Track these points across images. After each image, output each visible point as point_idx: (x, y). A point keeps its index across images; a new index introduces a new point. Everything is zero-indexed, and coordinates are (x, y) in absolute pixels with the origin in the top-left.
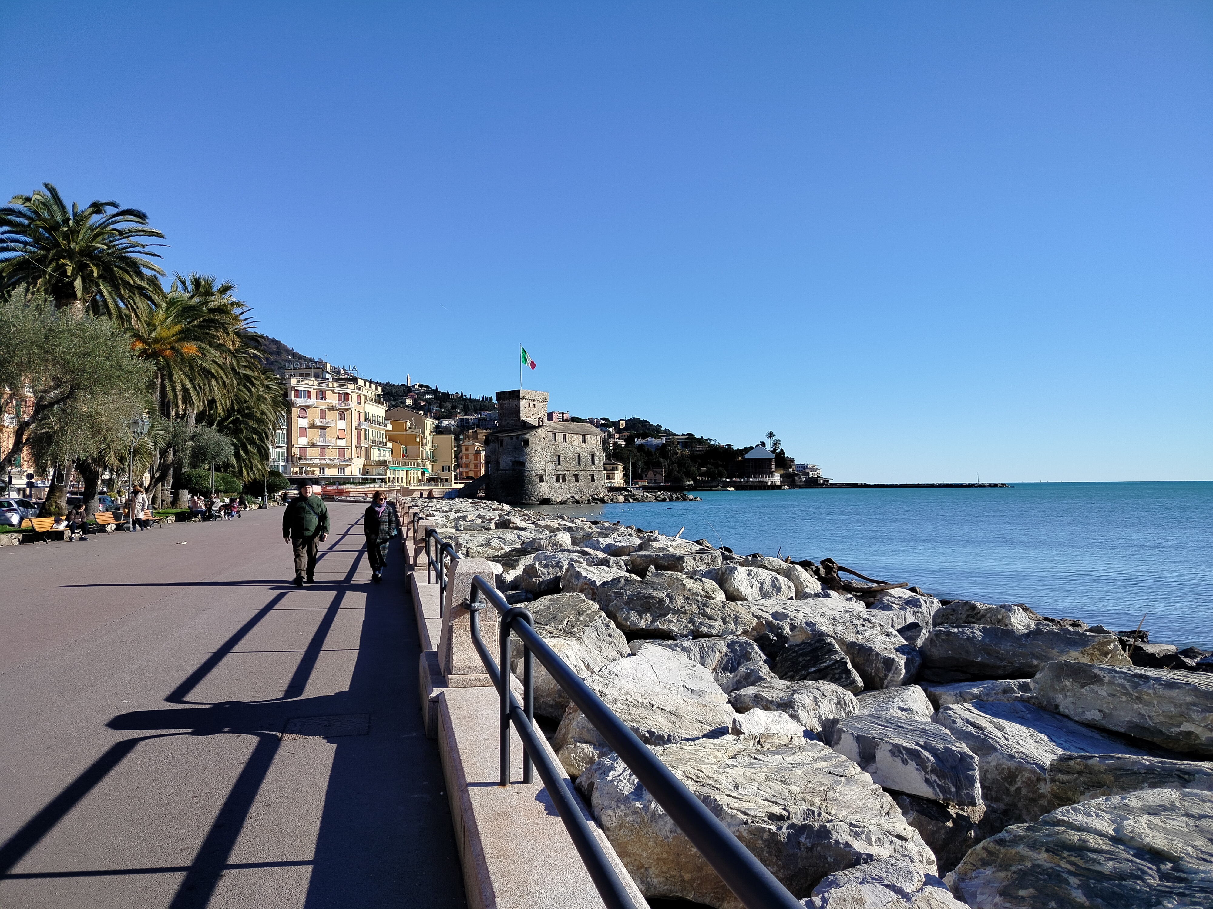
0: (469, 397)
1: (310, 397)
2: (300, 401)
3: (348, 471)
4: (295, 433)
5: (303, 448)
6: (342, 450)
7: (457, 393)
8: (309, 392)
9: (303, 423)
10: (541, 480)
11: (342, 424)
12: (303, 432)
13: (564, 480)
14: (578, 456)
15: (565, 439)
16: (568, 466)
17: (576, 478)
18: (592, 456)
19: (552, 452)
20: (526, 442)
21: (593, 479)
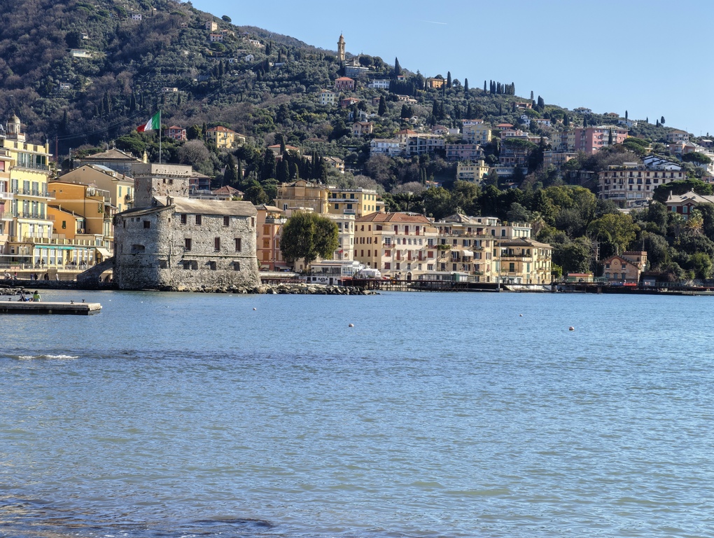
0: (463, 84)
7: (438, 77)
10: (164, 265)
13: (195, 268)
14: (217, 241)
15: (199, 222)
16: (203, 250)
17: (213, 265)
18: (238, 241)
19: (179, 237)
20: (147, 225)
21: (236, 266)
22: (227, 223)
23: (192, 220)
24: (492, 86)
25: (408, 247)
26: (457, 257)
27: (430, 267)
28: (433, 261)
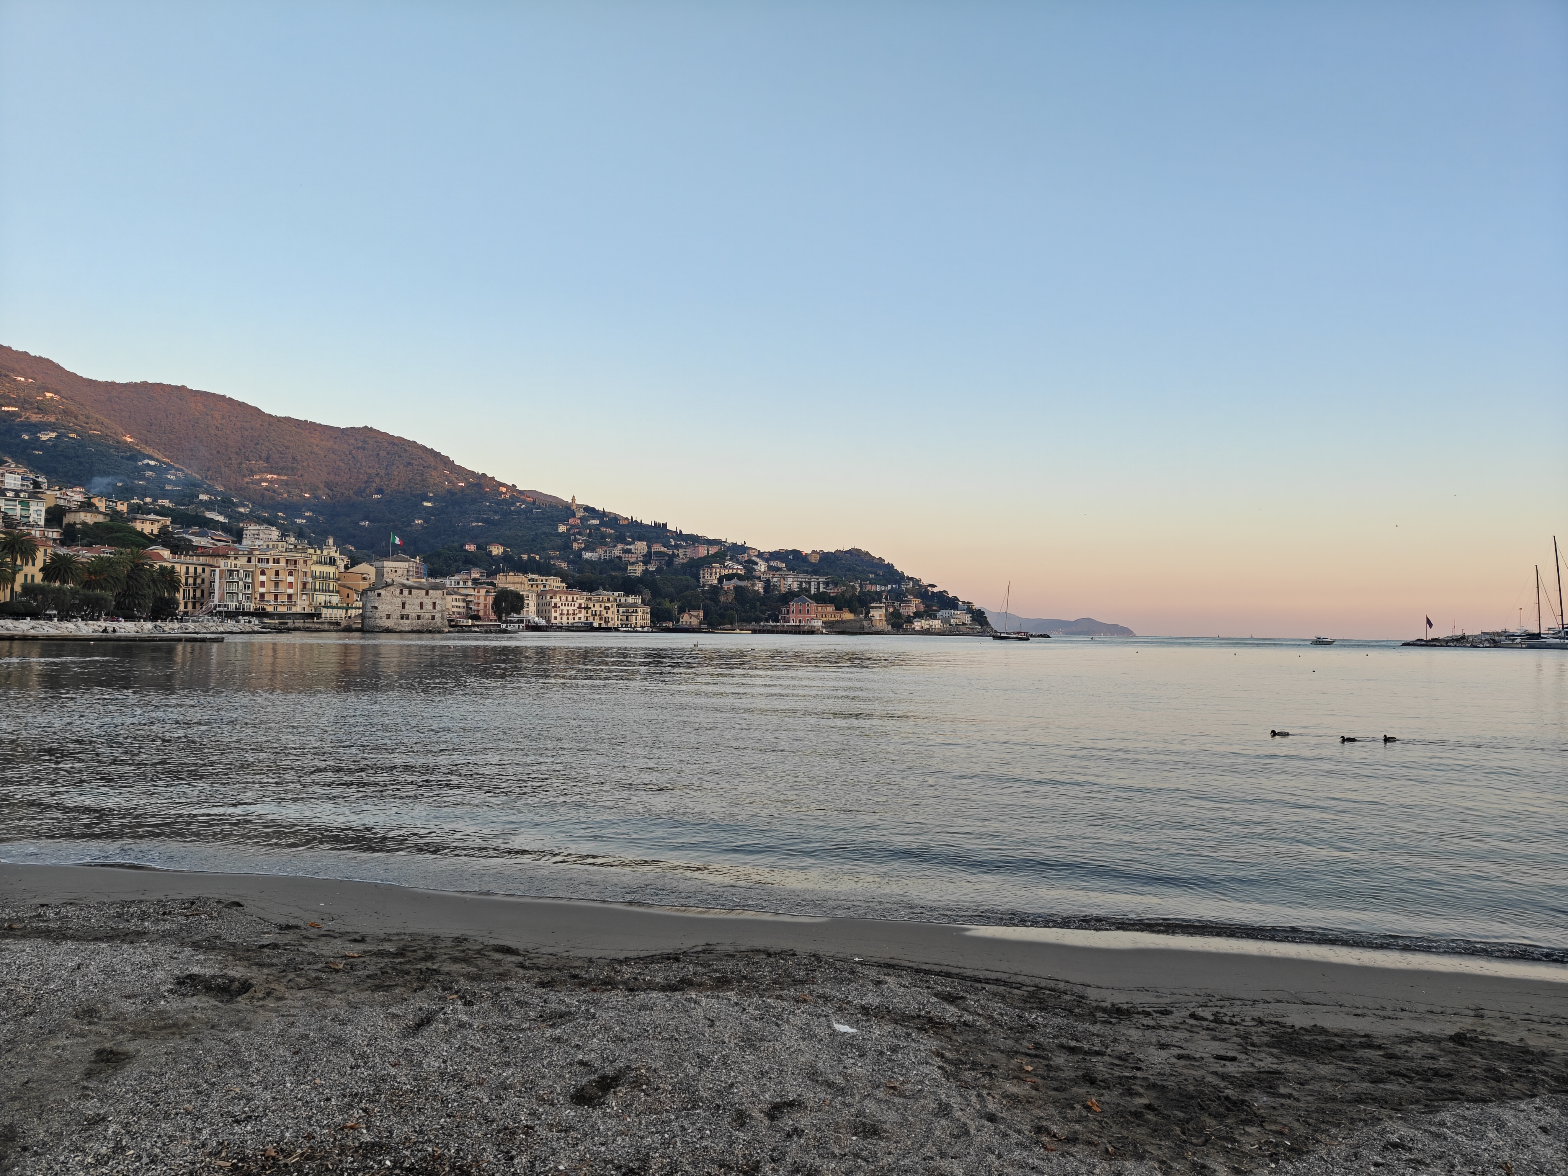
1: (268, 562)
2: (260, 565)
3: (294, 610)
4: (257, 584)
5: (262, 596)
6: (290, 596)
8: (268, 560)
9: (263, 578)
10: (388, 618)
11: (290, 579)
12: (262, 584)
13: (407, 618)
14: (421, 604)
15: (410, 593)
16: (412, 609)
17: (419, 617)
18: (434, 604)
19: (399, 601)
20: (379, 595)
21: (433, 618)
22: (427, 594)
23: (406, 592)
24: (655, 524)
25: (567, 607)
26: (594, 615)
27: (580, 618)
28: (582, 615)
